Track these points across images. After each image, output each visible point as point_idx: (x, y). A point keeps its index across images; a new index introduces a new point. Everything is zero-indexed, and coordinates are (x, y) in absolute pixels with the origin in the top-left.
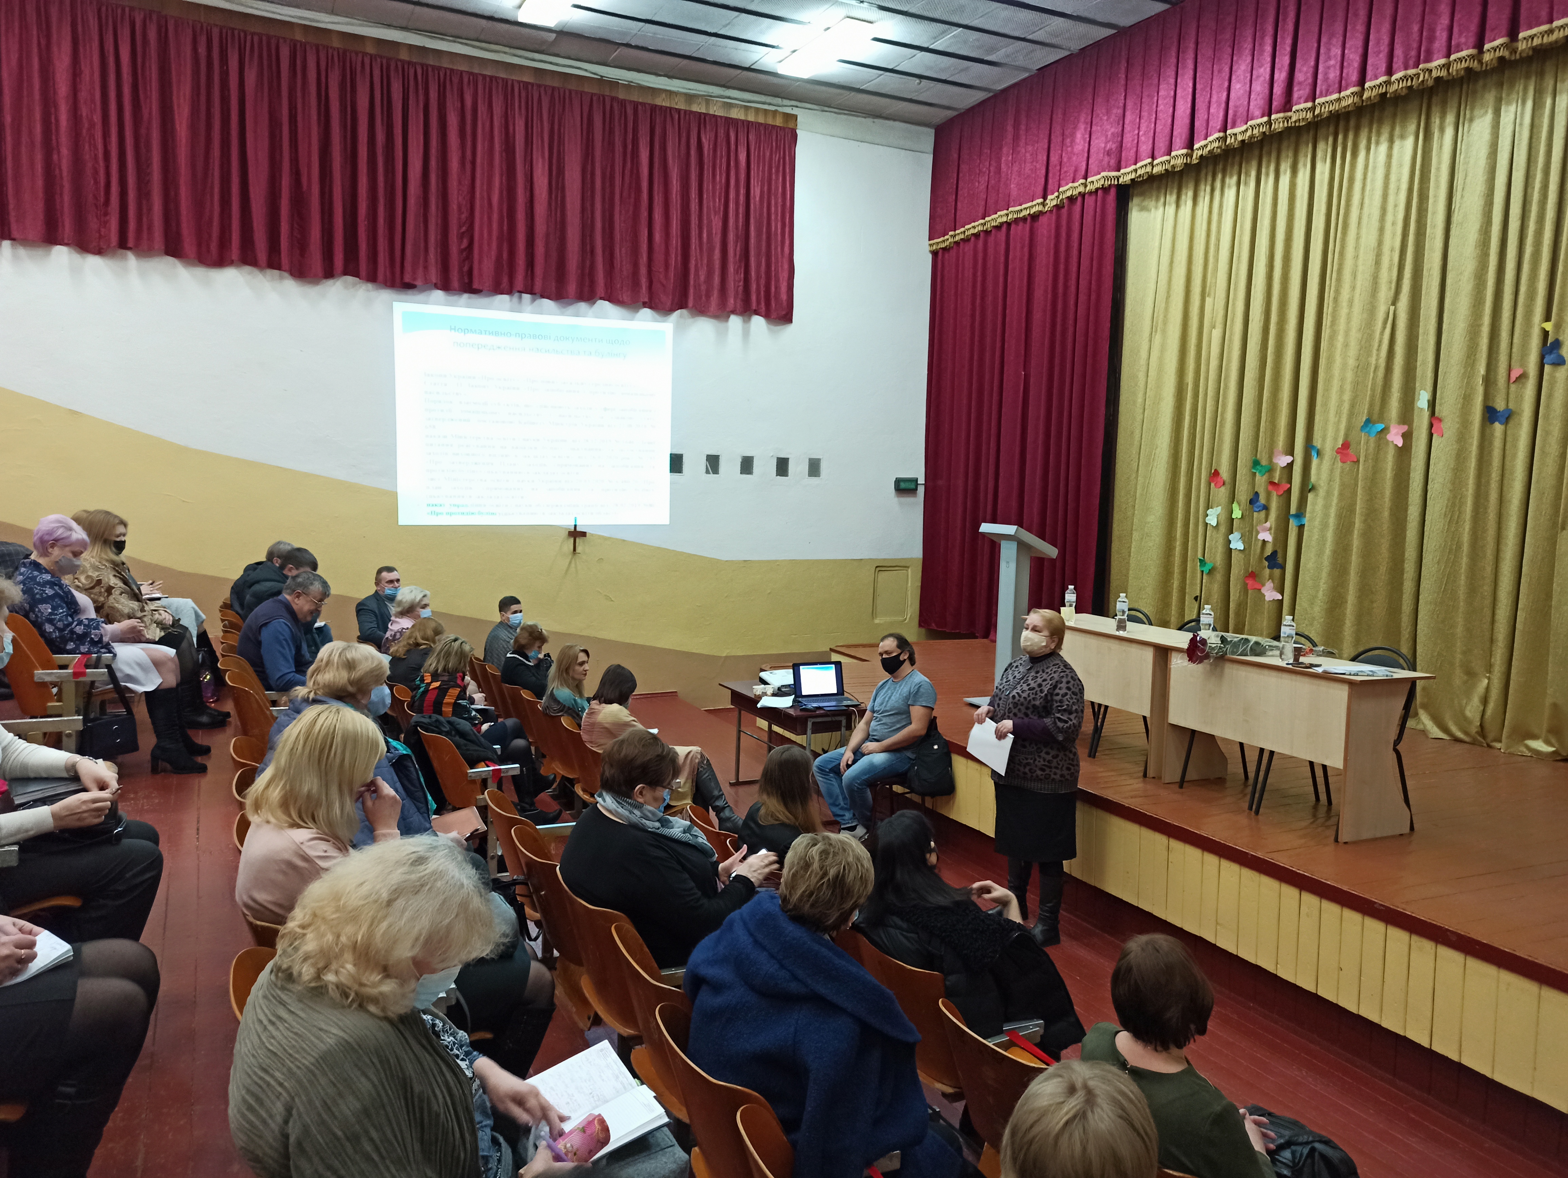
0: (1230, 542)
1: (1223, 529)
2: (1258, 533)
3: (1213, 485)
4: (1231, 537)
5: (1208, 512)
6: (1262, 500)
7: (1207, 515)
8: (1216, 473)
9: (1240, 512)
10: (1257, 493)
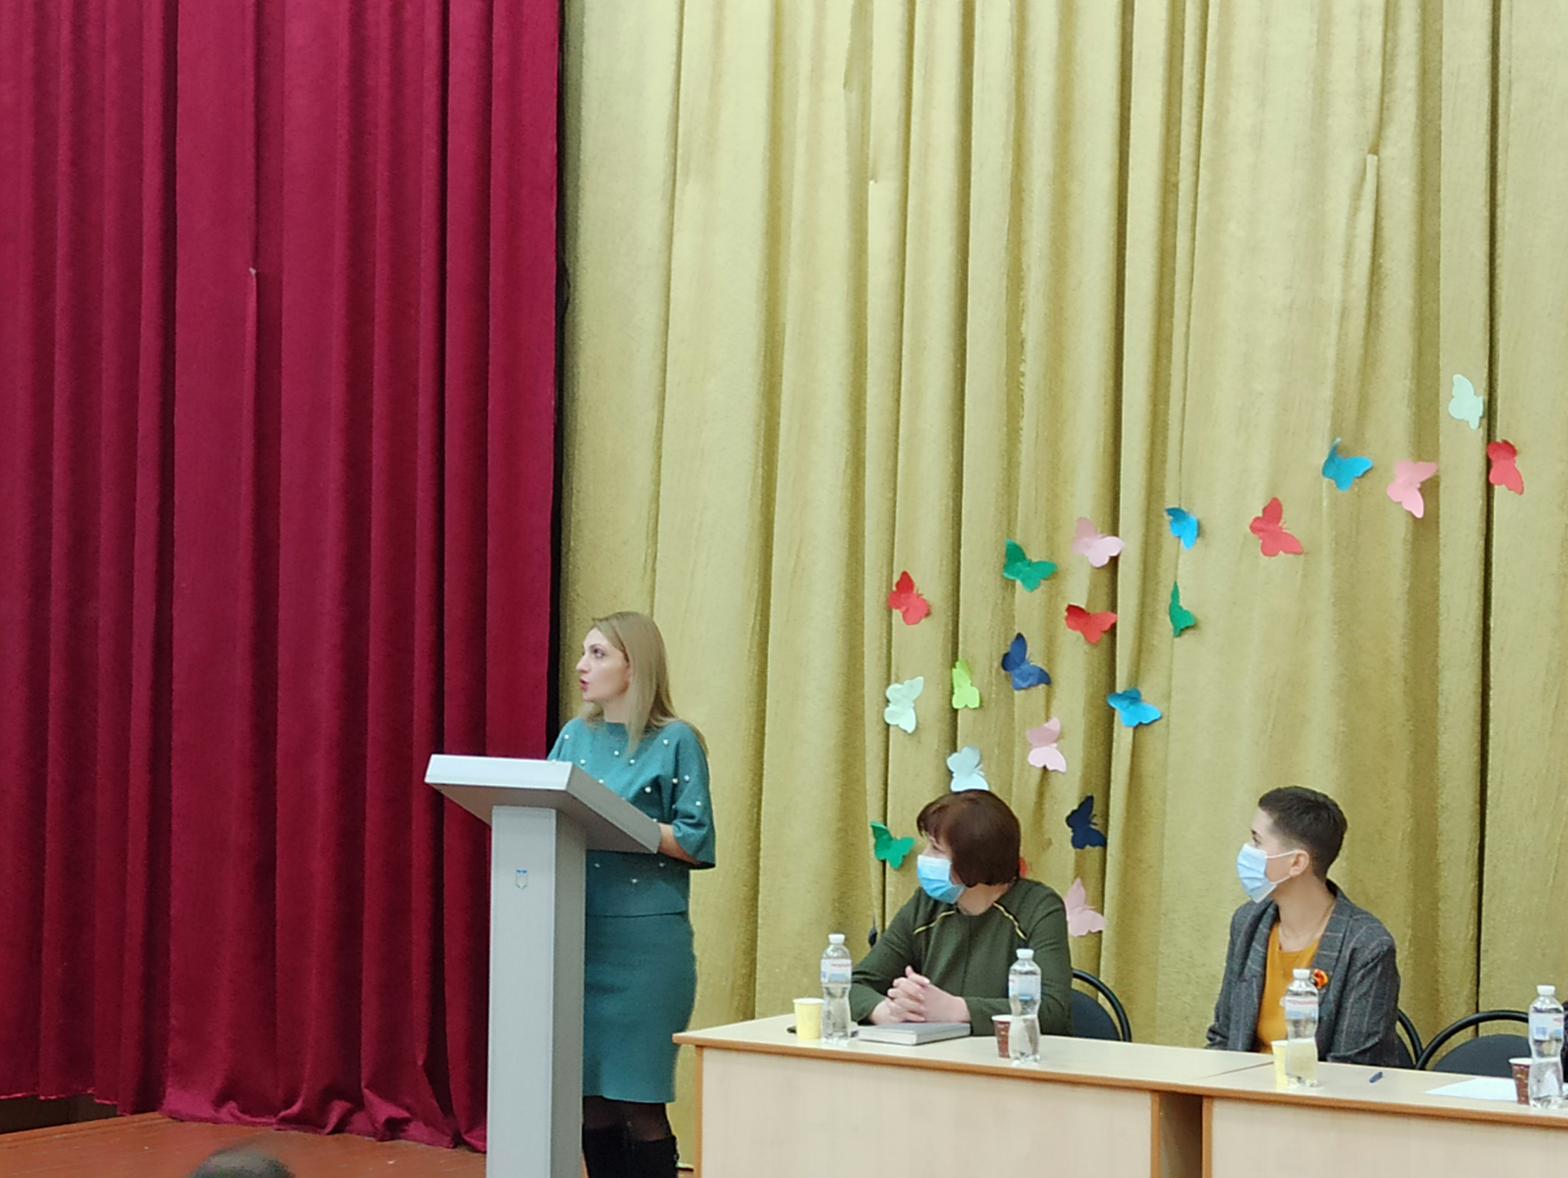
0: (950, 774)
1: (934, 739)
2: (1027, 747)
3: (897, 614)
4: (953, 762)
5: (890, 692)
6: (1035, 657)
7: (888, 701)
8: (906, 583)
9: (976, 692)
10: (1020, 637)
